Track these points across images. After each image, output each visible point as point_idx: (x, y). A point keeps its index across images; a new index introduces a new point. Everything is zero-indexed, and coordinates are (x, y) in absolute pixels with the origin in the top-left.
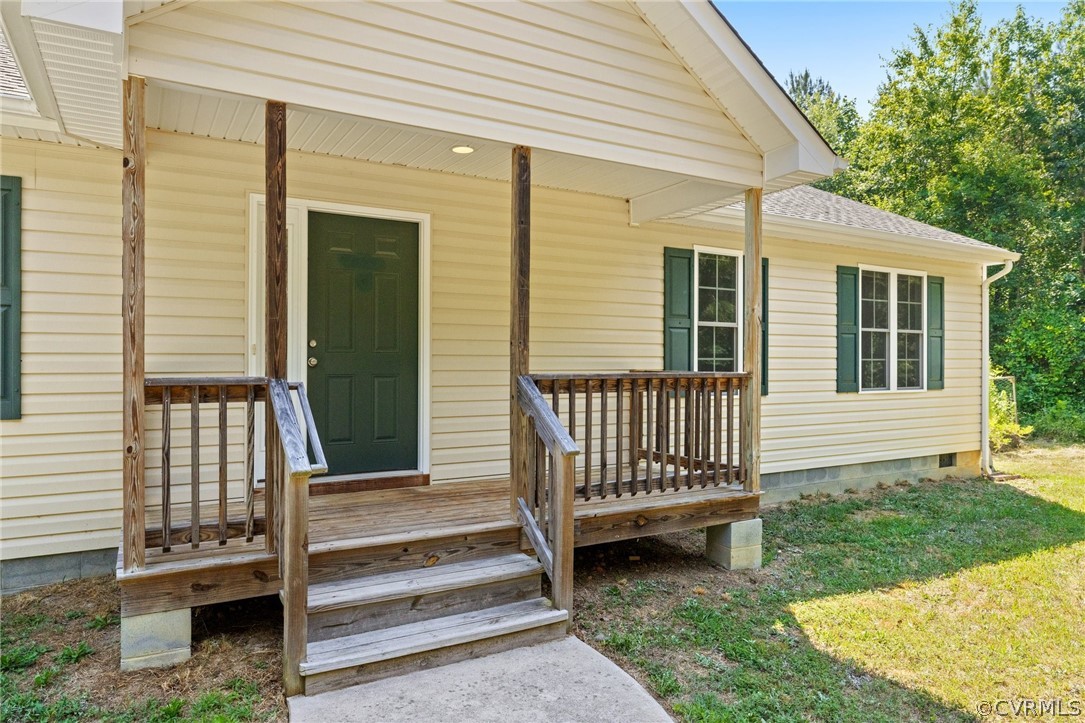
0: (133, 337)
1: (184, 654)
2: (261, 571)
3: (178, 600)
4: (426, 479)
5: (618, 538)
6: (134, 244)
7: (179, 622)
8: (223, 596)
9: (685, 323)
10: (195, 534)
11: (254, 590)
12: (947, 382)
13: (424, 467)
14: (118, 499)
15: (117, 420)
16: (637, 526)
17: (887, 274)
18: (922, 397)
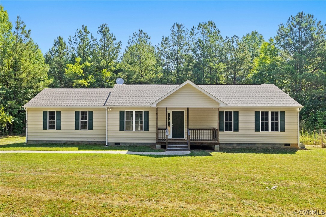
0: (157, 125)
1: (160, 148)
2: (165, 143)
3: (160, 144)
4: (185, 139)
5: (198, 145)
6: (157, 114)
7: (160, 146)
8: (163, 145)
9: (222, 121)
10: (161, 140)
11: (165, 145)
12: (285, 130)
13: (184, 138)
14: (156, 138)
15: (156, 131)
16: (201, 144)
17: (268, 112)
18: (278, 133)
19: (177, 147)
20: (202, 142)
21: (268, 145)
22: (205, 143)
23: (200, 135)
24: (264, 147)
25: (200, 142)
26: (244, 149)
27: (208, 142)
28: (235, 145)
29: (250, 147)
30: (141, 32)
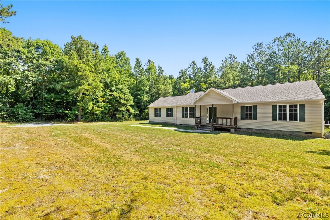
9: (243, 113)
12: (306, 120)
17: (286, 105)
18: (298, 123)
19: (205, 128)
20: (222, 126)
21: (285, 132)
22: (224, 127)
23: (227, 122)
24: (282, 133)
25: (221, 126)
26: (261, 133)
27: (226, 126)
28: (254, 130)
29: (267, 132)
30: (231, 55)
